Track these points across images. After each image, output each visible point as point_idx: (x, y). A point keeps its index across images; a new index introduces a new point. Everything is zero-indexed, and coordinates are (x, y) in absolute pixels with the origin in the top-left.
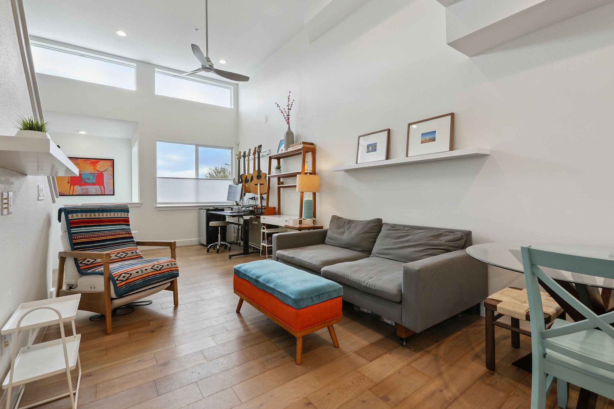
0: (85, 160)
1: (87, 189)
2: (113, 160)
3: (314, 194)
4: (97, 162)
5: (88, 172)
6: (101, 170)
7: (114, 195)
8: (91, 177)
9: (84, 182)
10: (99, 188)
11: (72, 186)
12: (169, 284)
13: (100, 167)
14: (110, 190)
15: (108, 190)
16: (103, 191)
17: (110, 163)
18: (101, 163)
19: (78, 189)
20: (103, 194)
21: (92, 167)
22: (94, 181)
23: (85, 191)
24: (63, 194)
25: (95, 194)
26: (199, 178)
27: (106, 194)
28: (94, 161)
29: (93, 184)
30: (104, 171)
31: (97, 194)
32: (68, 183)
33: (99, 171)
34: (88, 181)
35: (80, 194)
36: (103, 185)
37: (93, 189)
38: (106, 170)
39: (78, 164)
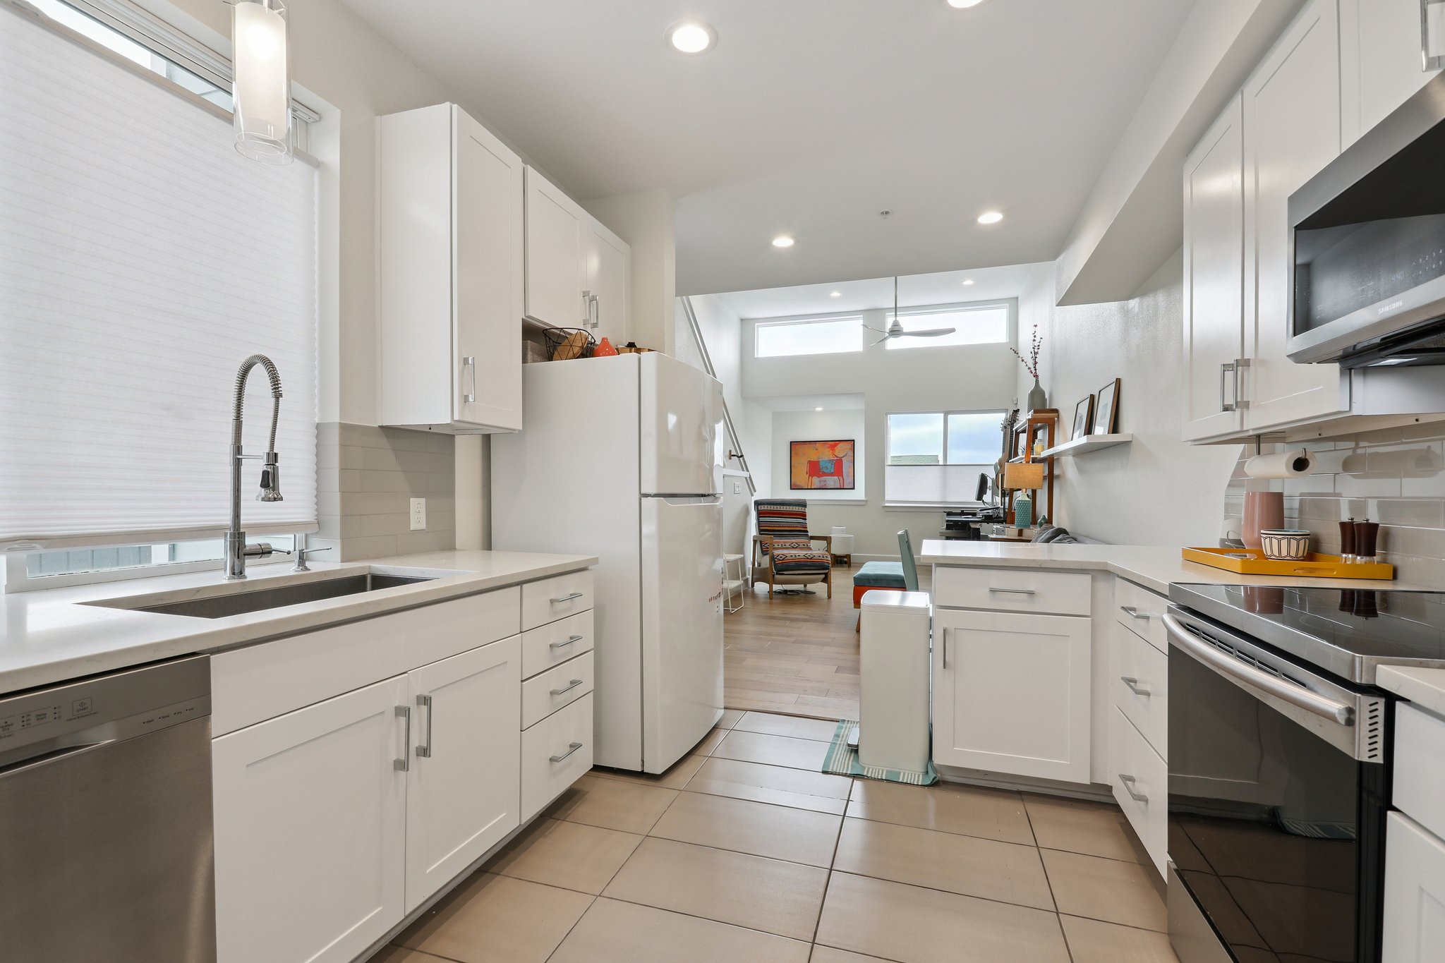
0: (824, 444)
1: (825, 481)
2: (854, 440)
3: (1034, 492)
4: (836, 445)
5: (826, 459)
6: (841, 455)
7: (854, 489)
8: (830, 465)
9: (822, 472)
10: (838, 480)
11: (811, 477)
12: (823, 576)
13: (840, 451)
14: (850, 483)
15: (848, 481)
16: (842, 484)
17: (849, 446)
18: (841, 445)
19: (816, 481)
20: (842, 487)
21: (831, 451)
22: (833, 470)
23: (823, 483)
24: (799, 486)
25: (833, 487)
26: (948, 464)
27: (845, 487)
28: (834, 444)
29: (832, 475)
30: (843, 457)
31: (835, 487)
32: (807, 473)
33: (837, 457)
34: (827, 471)
35: (818, 487)
36: (843, 477)
37: (831, 481)
38: (845, 456)
39: (817, 449)
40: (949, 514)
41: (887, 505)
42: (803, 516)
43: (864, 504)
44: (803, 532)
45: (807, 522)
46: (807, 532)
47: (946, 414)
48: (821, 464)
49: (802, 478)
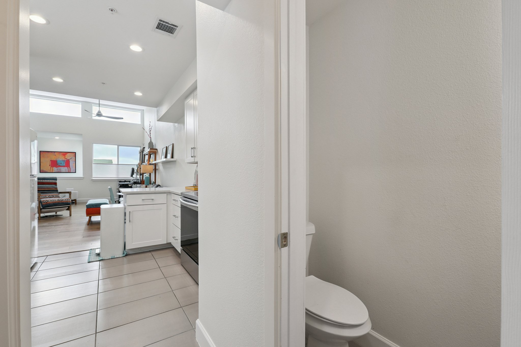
0: (60, 153)
1: (60, 169)
2: (75, 153)
4: (66, 154)
5: (61, 160)
6: (69, 158)
7: (75, 172)
8: (63, 162)
9: (59, 165)
10: (67, 169)
11: (52, 167)
12: (68, 208)
13: (68, 157)
14: (73, 170)
15: (72, 169)
16: (69, 170)
17: (73, 155)
18: (68, 154)
19: (55, 169)
20: (69, 172)
21: (63, 157)
22: (64, 165)
23: (59, 170)
24: (45, 171)
25: (65, 172)
26: (119, 164)
27: (71, 172)
28: (65, 153)
29: (64, 166)
30: (70, 159)
31: (66, 172)
32: (50, 166)
33: (67, 159)
34: (61, 165)
35: (56, 172)
36: (70, 167)
37: (63, 169)
38: (71, 159)
39: (55, 155)
40: (120, 182)
41: (93, 179)
42: (55, 184)
43: (82, 178)
44: (56, 191)
45: (57, 186)
46: (58, 190)
47: (118, 146)
48: (58, 162)
49: (47, 166)
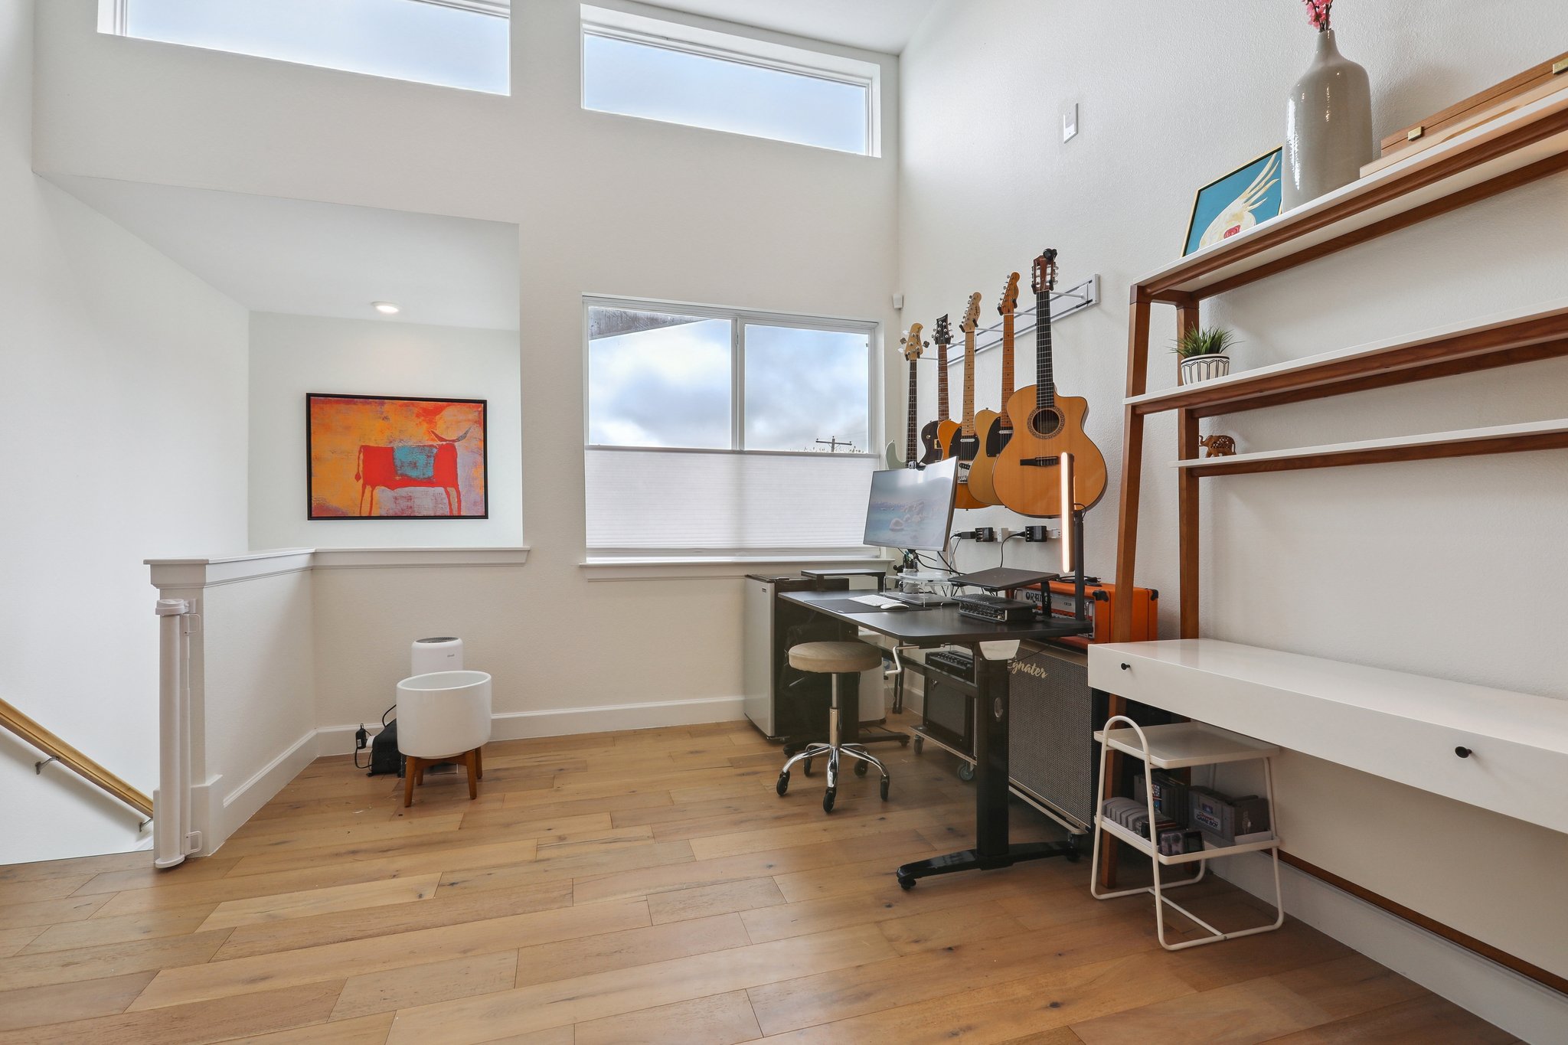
0: (406, 405)
1: (410, 498)
2: (484, 402)
4: (438, 411)
5: (412, 443)
6: (450, 435)
7: (486, 516)
8: (421, 459)
9: (402, 475)
10: (445, 495)
11: (368, 489)
13: (449, 425)
14: (475, 503)
15: (469, 502)
16: (455, 506)
17: (474, 414)
18: (450, 412)
19: (384, 497)
20: (455, 513)
21: (425, 426)
22: (430, 472)
23: (403, 504)
24: (334, 510)
25: (432, 514)
26: (746, 449)
27: (463, 513)
28: (431, 407)
29: (429, 483)
30: (458, 440)
31: (438, 514)
32: (358, 477)
33: (442, 439)
34: (413, 474)
35: (391, 513)
36: (456, 486)
37: (427, 497)
38: (464, 437)
39: (385, 418)
41: (591, 560)
43: (521, 559)
47: (740, 319)
48: (399, 456)
49: (344, 486)
